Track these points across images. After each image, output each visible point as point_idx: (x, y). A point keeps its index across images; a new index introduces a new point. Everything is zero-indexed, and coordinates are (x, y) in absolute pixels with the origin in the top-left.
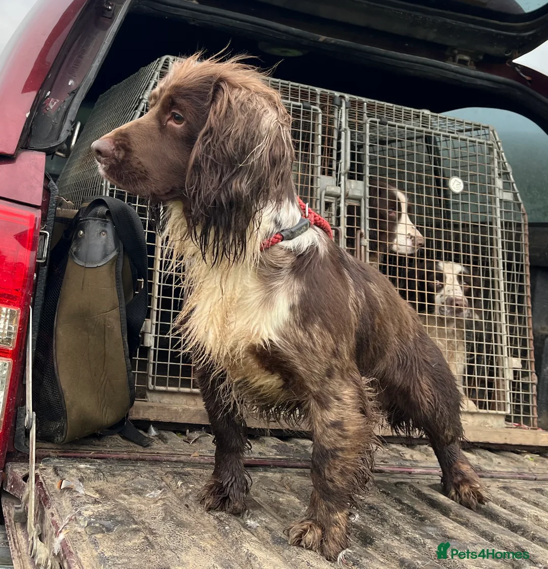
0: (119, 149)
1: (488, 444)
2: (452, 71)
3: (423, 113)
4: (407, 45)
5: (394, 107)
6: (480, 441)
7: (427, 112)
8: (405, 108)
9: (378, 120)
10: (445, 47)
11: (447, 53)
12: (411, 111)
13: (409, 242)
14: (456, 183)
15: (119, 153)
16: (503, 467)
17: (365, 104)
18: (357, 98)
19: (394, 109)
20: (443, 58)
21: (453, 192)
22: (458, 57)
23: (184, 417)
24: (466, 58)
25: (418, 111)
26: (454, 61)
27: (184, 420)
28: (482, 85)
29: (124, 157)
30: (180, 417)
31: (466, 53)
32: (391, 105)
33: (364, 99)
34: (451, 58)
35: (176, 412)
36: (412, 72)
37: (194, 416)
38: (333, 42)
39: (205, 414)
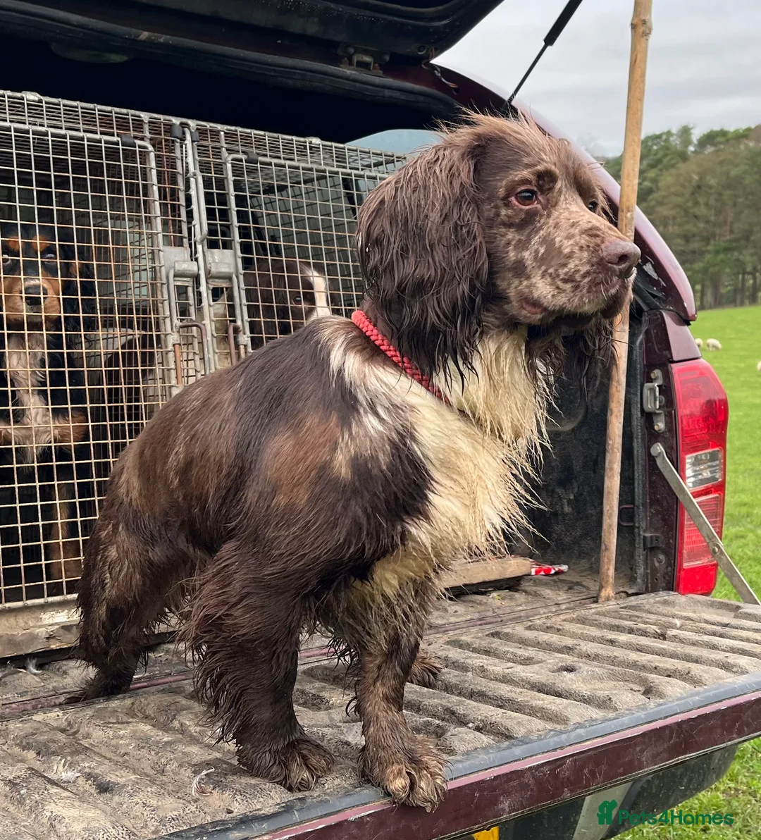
2: (348, 79)
3: (310, 143)
4: (279, 42)
7: (316, 141)
8: (283, 137)
9: (244, 157)
10: (335, 44)
11: (340, 52)
12: (292, 140)
16: (459, 616)
17: (222, 133)
18: (209, 125)
19: (267, 138)
20: (336, 61)
22: (356, 58)
24: (367, 59)
25: (302, 139)
26: (351, 63)
28: (391, 97)
31: (365, 53)
32: (262, 133)
33: (219, 127)
34: (346, 59)
36: (290, 82)
38: (162, 40)
39: (11, 640)
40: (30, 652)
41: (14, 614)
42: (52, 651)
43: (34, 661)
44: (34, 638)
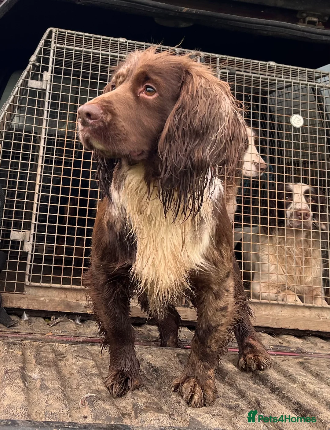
0: (107, 114)
1: (318, 332)
2: (299, 30)
3: (269, 65)
4: (263, 11)
5: (243, 60)
6: (311, 330)
7: (272, 64)
8: (252, 61)
9: (227, 71)
10: (296, 12)
11: (298, 16)
12: (258, 63)
13: (254, 168)
14: (297, 119)
15: (106, 117)
16: (324, 350)
17: (218, 59)
18: (211, 55)
19: (243, 62)
20: (296, 21)
21: (293, 127)
22: (307, 20)
23: (50, 306)
24: (314, 19)
25: (264, 63)
26: (304, 22)
27: (50, 308)
28: (326, 41)
29: (111, 120)
30: (47, 306)
31: (314, 16)
32: (241, 59)
33: (217, 56)
34: (302, 20)
35: (44, 302)
36: (265, 32)
37: (58, 305)
38: (194, 12)
39: (68, 304)
40: (76, 312)
41: (76, 292)
42: (87, 314)
43: (80, 317)
44: (79, 305)
